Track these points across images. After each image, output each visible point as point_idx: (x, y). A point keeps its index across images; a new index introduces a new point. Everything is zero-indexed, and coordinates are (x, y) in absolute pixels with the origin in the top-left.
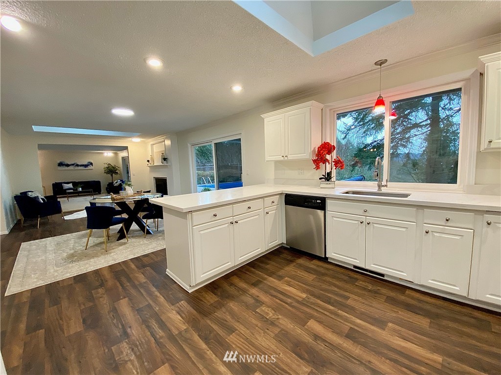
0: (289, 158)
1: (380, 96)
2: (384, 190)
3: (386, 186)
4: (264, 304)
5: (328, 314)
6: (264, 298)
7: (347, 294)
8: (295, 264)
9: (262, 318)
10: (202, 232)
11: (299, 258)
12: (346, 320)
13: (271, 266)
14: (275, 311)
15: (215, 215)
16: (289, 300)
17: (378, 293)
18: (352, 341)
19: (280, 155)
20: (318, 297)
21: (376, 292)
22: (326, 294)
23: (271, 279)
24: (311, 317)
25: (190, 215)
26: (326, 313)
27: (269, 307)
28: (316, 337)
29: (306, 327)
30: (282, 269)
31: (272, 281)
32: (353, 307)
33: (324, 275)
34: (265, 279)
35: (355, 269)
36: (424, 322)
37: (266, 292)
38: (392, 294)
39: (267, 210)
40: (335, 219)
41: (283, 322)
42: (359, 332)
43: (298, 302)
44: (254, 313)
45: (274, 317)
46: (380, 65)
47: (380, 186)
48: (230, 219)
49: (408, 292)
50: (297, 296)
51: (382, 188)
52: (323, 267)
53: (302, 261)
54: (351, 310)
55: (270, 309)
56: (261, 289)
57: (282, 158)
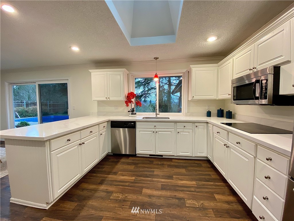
0: (111, 100)
1: (156, 74)
2: (158, 116)
3: (159, 114)
4: (113, 192)
5: (149, 182)
6: (111, 189)
7: (152, 170)
8: (120, 163)
9: (116, 201)
10: (58, 156)
11: (121, 159)
12: (158, 182)
13: (106, 168)
14: (122, 193)
15: (69, 140)
16: (127, 184)
17: (164, 165)
18: (165, 190)
19: (104, 97)
20: (141, 176)
21: (163, 164)
22: (144, 173)
23: (110, 176)
24: (142, 188)
25: (48, 142)
26: (148, 182)
27: (116, 192)
28: (150, 196)
29: (142, 194)
30: (114, 168)
31: (111, 177)
32: (158, 175)
33: (138, 164)
34: (106, 177)
35: (150, 156)
36: (183, 171)
37: (111, 185)
38: (169, 163)
39: (101, 132)
40: (141, 132)
41: (130, 197)
42: (166, 185)
43: (132, 183)
44: (109, 200)
45: (123, 197)
46: (156, 59)
47: (156, 114)
48: (79, 142)
49: (173, 160)
50: (131, 180)
51: (158, 115)
52: (135, 160)
53: (123, 160)
54: (157, 176)
55: (118, 194)
56: (106, 184)
57: (106, 99)
